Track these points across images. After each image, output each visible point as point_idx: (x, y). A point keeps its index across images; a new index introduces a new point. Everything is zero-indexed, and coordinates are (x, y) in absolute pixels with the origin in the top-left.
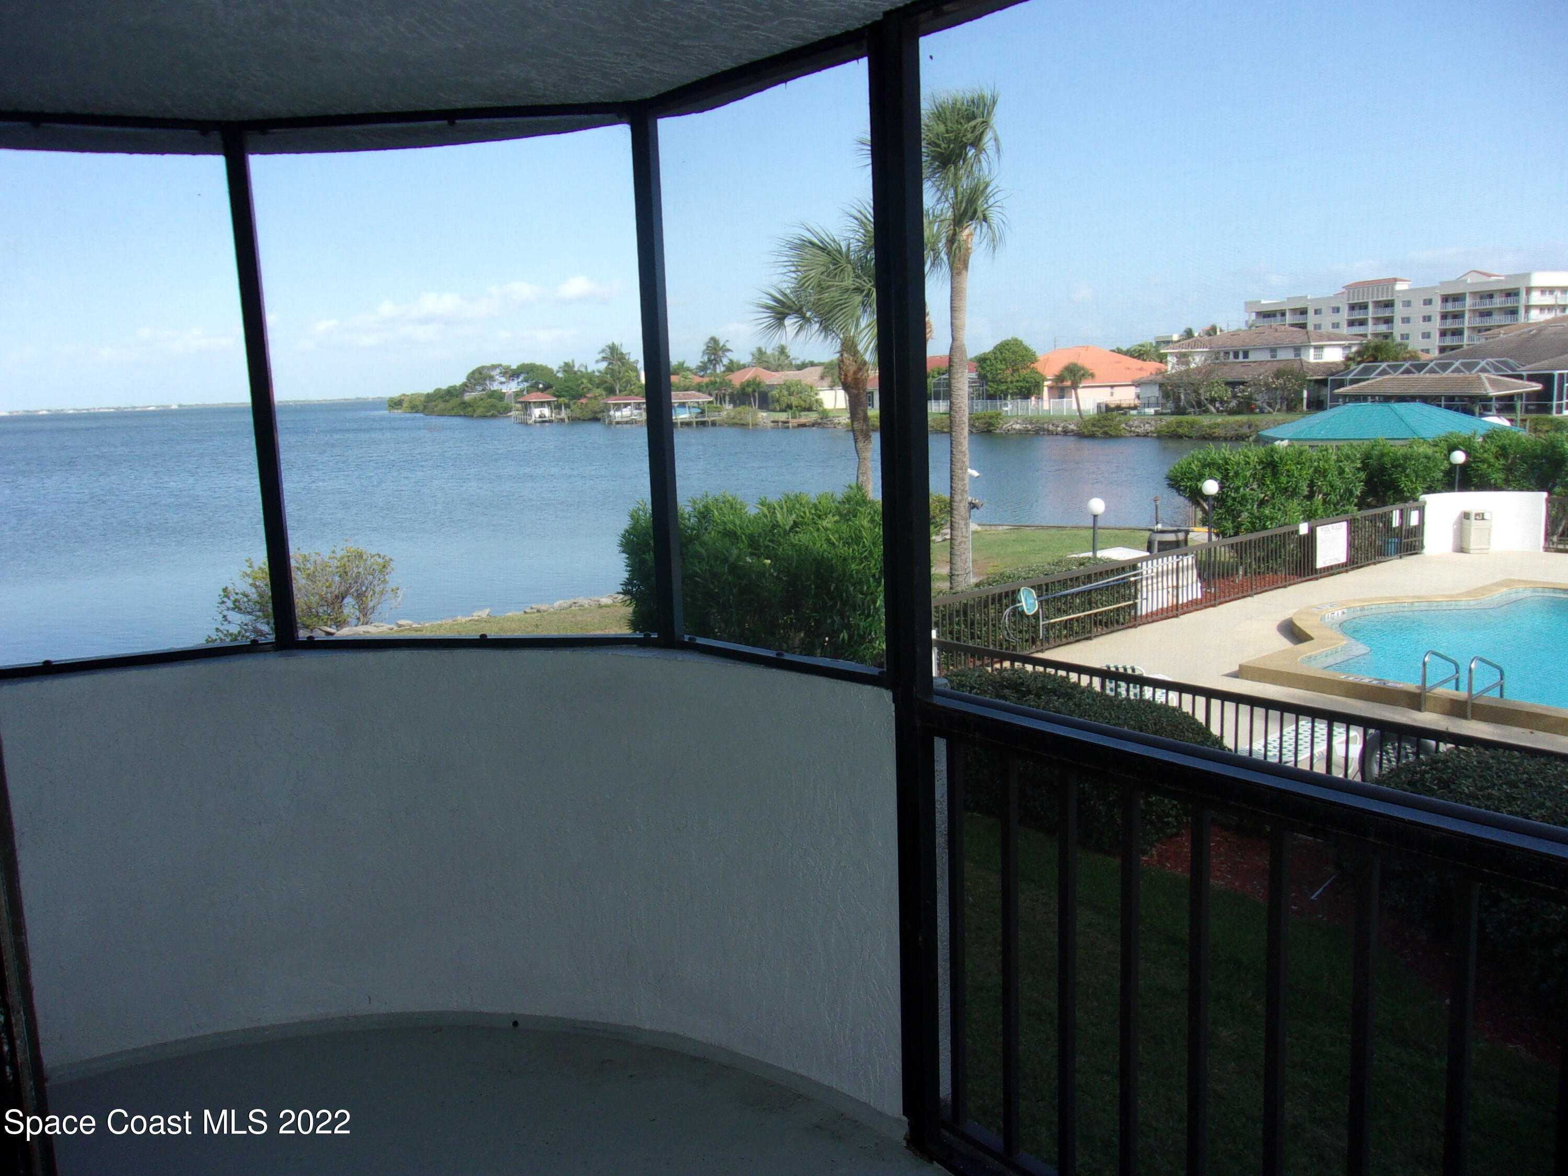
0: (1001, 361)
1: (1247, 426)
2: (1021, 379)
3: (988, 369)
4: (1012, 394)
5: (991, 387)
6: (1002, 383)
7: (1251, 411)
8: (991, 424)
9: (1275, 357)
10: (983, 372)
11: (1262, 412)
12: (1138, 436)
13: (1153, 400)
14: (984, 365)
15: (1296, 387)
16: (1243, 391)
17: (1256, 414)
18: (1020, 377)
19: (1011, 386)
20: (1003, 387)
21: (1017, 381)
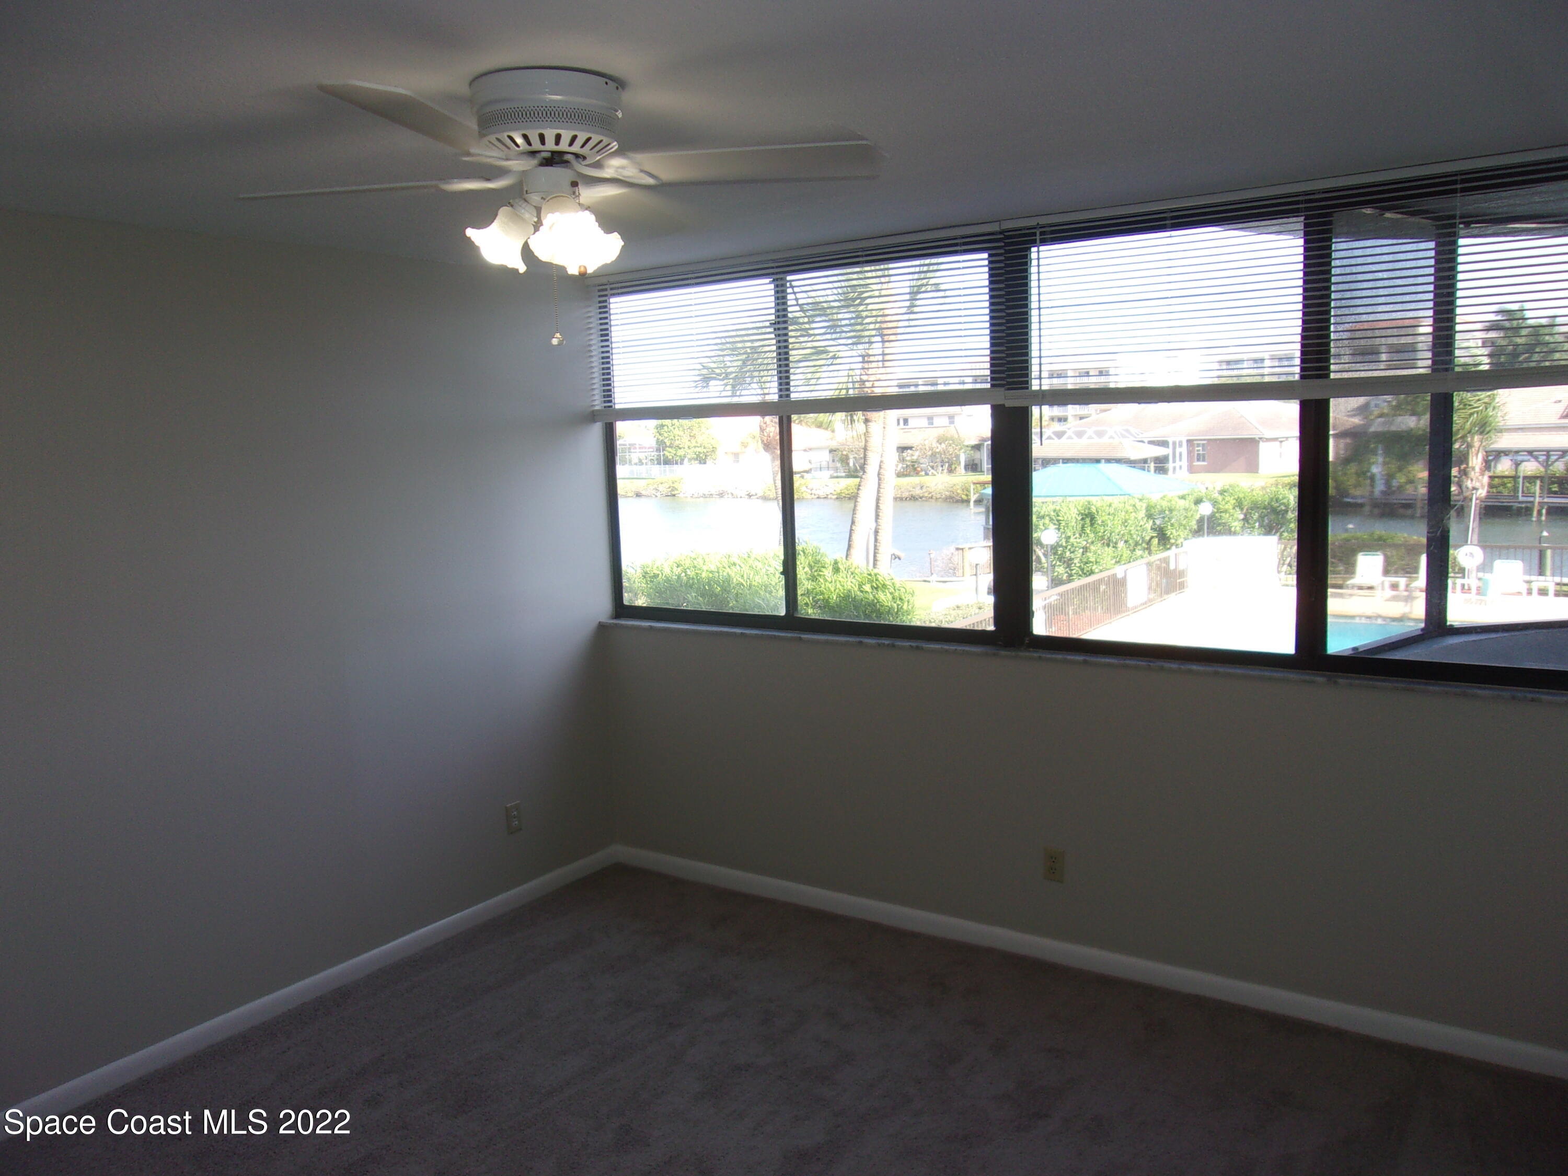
0: (678, 427)
1: (919, 487)
2: (699, 445)
3: (666, 435)
4: (690, 460)
5: (670, 452)
6: (680, 448)
7: (917, 474)
8: (674, 489)
9: (932, 424)
10: (661, 438)
11: (927, 474)
12: (818, 498)
13: (824, 464)
14: (662, 431)
15: (956, 451)
16: (912, 455)
17: (922, 476)
18: (696, 442)
19: (689, 451)
20: (681, 452)
21: (695, 447)
